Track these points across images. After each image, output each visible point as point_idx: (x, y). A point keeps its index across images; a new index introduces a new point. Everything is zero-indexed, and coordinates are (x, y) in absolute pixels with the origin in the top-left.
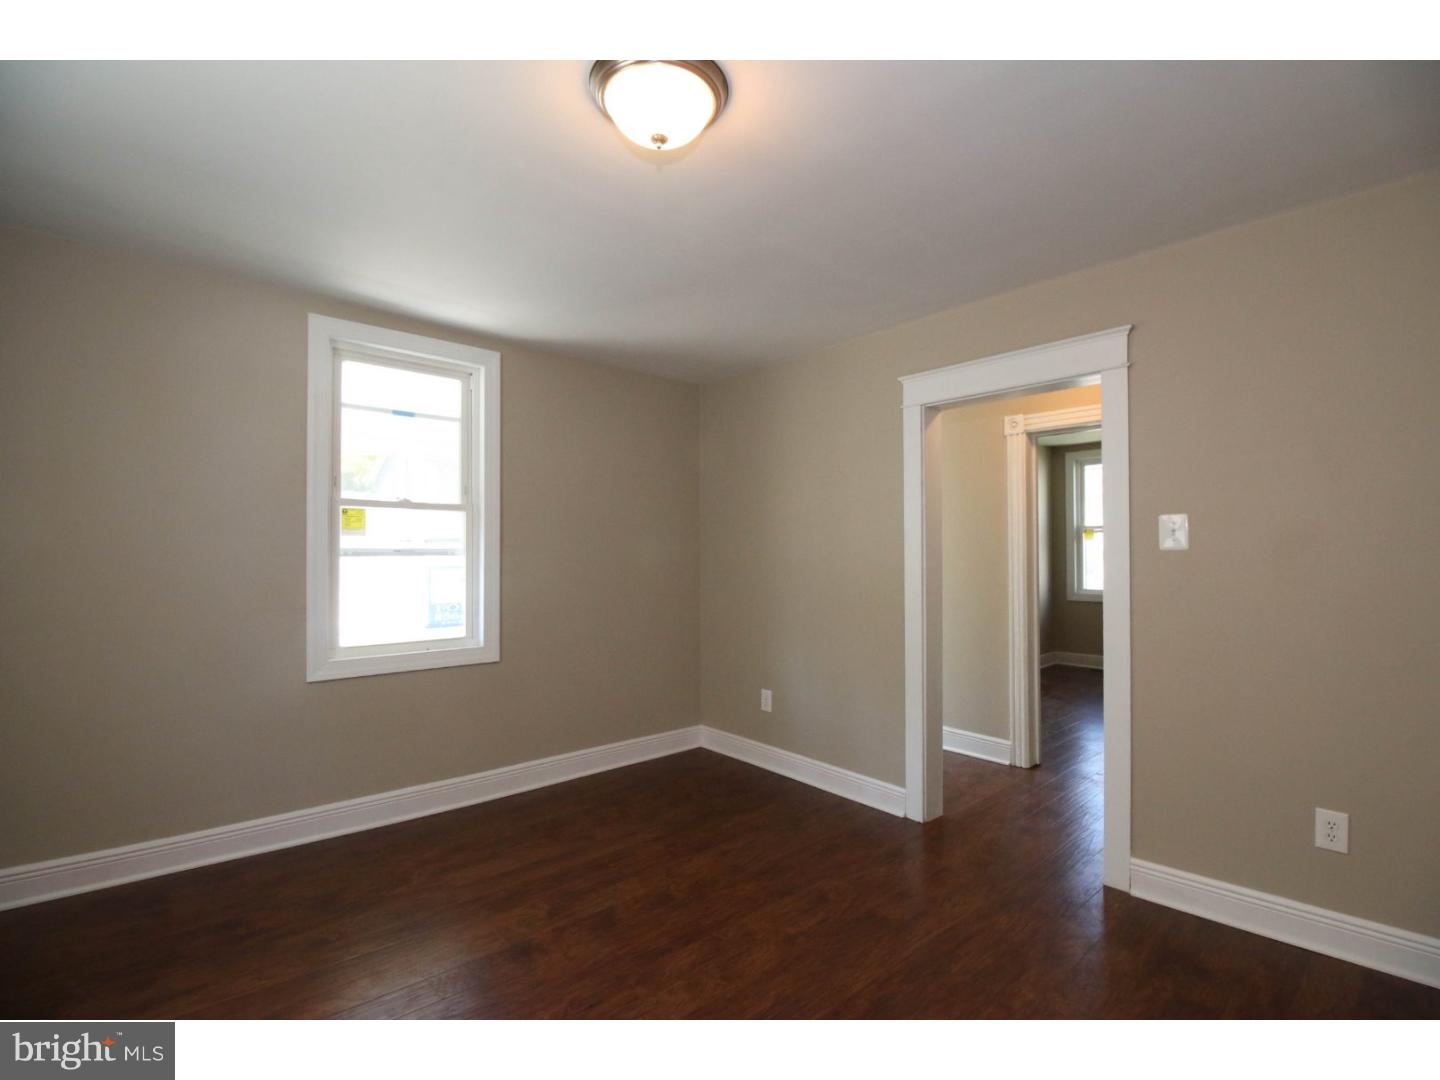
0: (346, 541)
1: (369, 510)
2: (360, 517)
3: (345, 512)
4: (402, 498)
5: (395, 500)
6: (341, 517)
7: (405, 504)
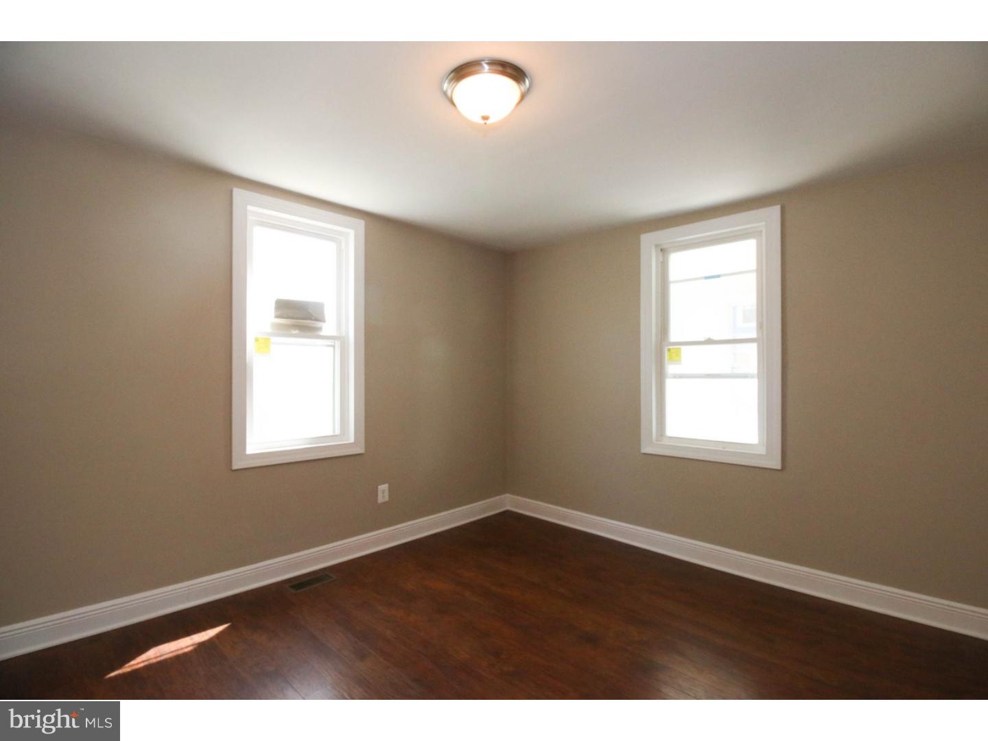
0: (671, 369)
1: (683, 348)
2: (678, 353)
3: (669, 350)
4: (707, 337)
5: (703, 340)
6: (667, 354)
7: (709, 342)
